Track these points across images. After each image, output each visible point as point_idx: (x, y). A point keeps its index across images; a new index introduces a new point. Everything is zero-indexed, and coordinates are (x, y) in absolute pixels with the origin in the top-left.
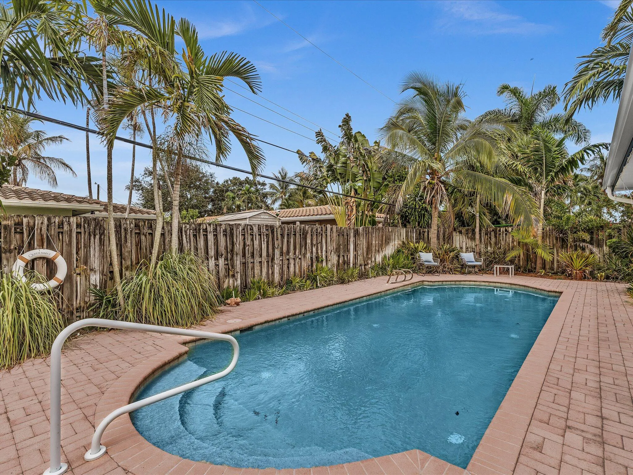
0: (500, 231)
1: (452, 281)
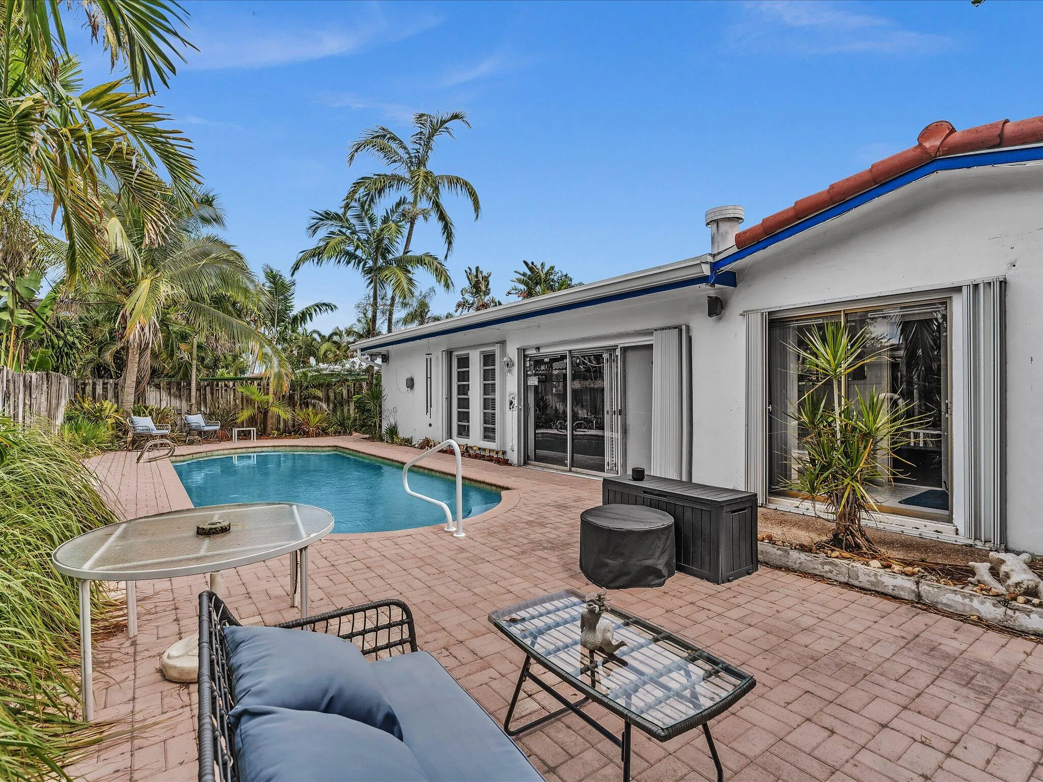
1: (204, 452)
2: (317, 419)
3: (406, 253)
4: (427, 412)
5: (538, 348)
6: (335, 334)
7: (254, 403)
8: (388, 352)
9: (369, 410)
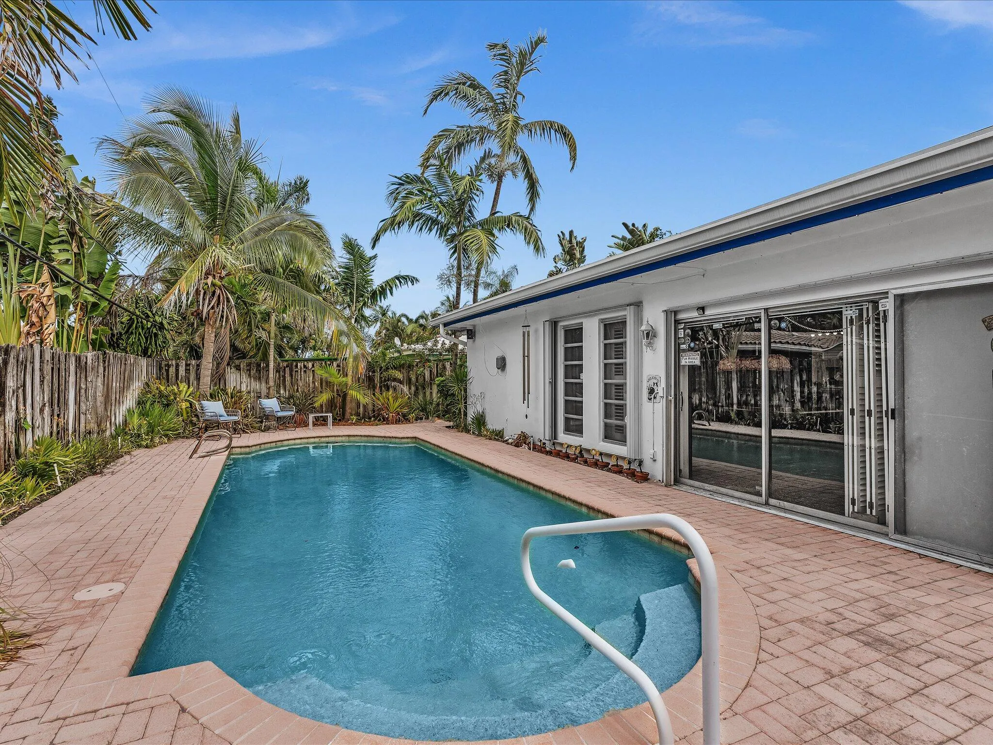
0: (296, 366)
1: (272, 442)
2: (397, 404)
3: (493, 214)
4: (524, 399)
5: (702, 309)
6: (422, 317)
7: (333, 385)
8: (474, 326)
9: (453, 395)
